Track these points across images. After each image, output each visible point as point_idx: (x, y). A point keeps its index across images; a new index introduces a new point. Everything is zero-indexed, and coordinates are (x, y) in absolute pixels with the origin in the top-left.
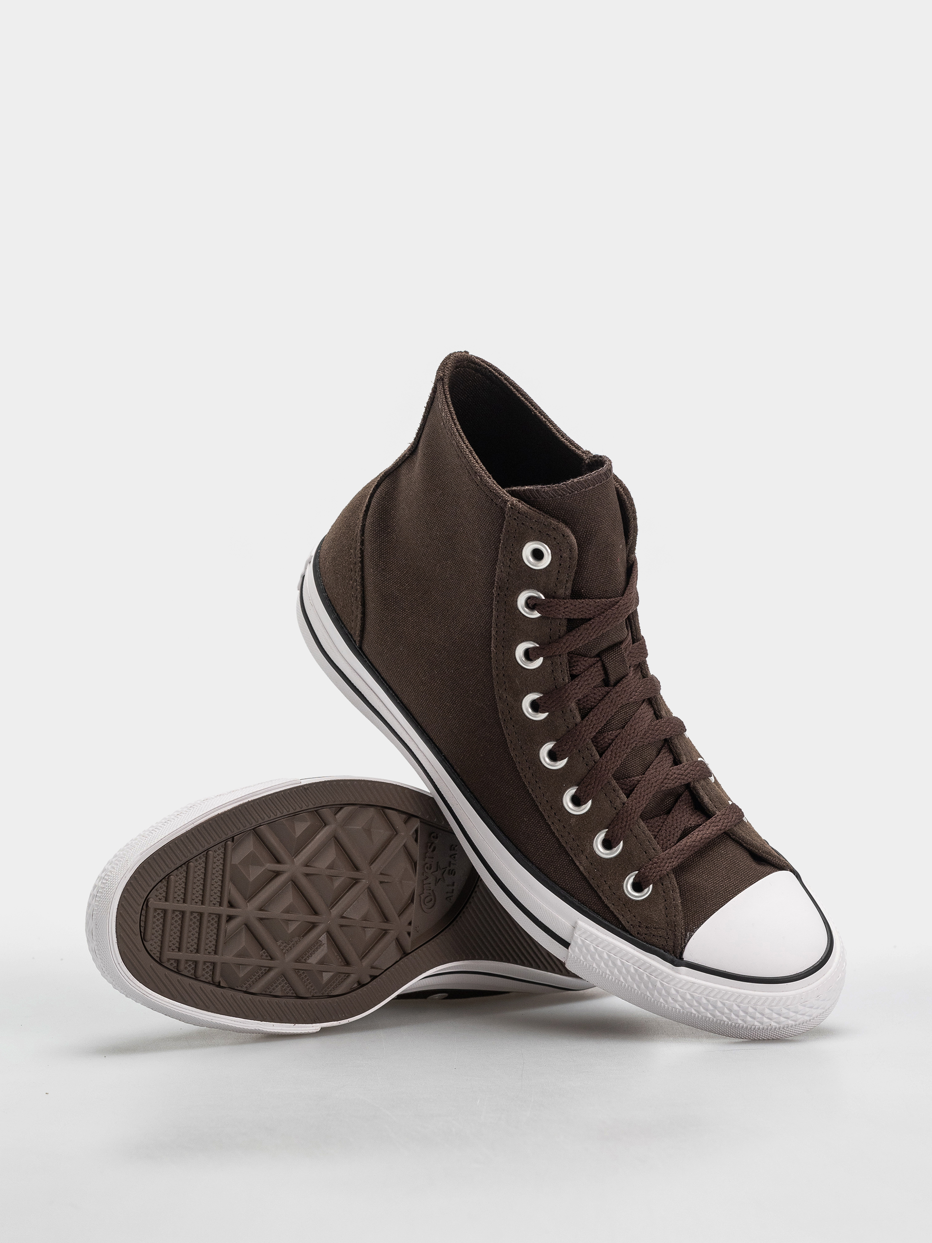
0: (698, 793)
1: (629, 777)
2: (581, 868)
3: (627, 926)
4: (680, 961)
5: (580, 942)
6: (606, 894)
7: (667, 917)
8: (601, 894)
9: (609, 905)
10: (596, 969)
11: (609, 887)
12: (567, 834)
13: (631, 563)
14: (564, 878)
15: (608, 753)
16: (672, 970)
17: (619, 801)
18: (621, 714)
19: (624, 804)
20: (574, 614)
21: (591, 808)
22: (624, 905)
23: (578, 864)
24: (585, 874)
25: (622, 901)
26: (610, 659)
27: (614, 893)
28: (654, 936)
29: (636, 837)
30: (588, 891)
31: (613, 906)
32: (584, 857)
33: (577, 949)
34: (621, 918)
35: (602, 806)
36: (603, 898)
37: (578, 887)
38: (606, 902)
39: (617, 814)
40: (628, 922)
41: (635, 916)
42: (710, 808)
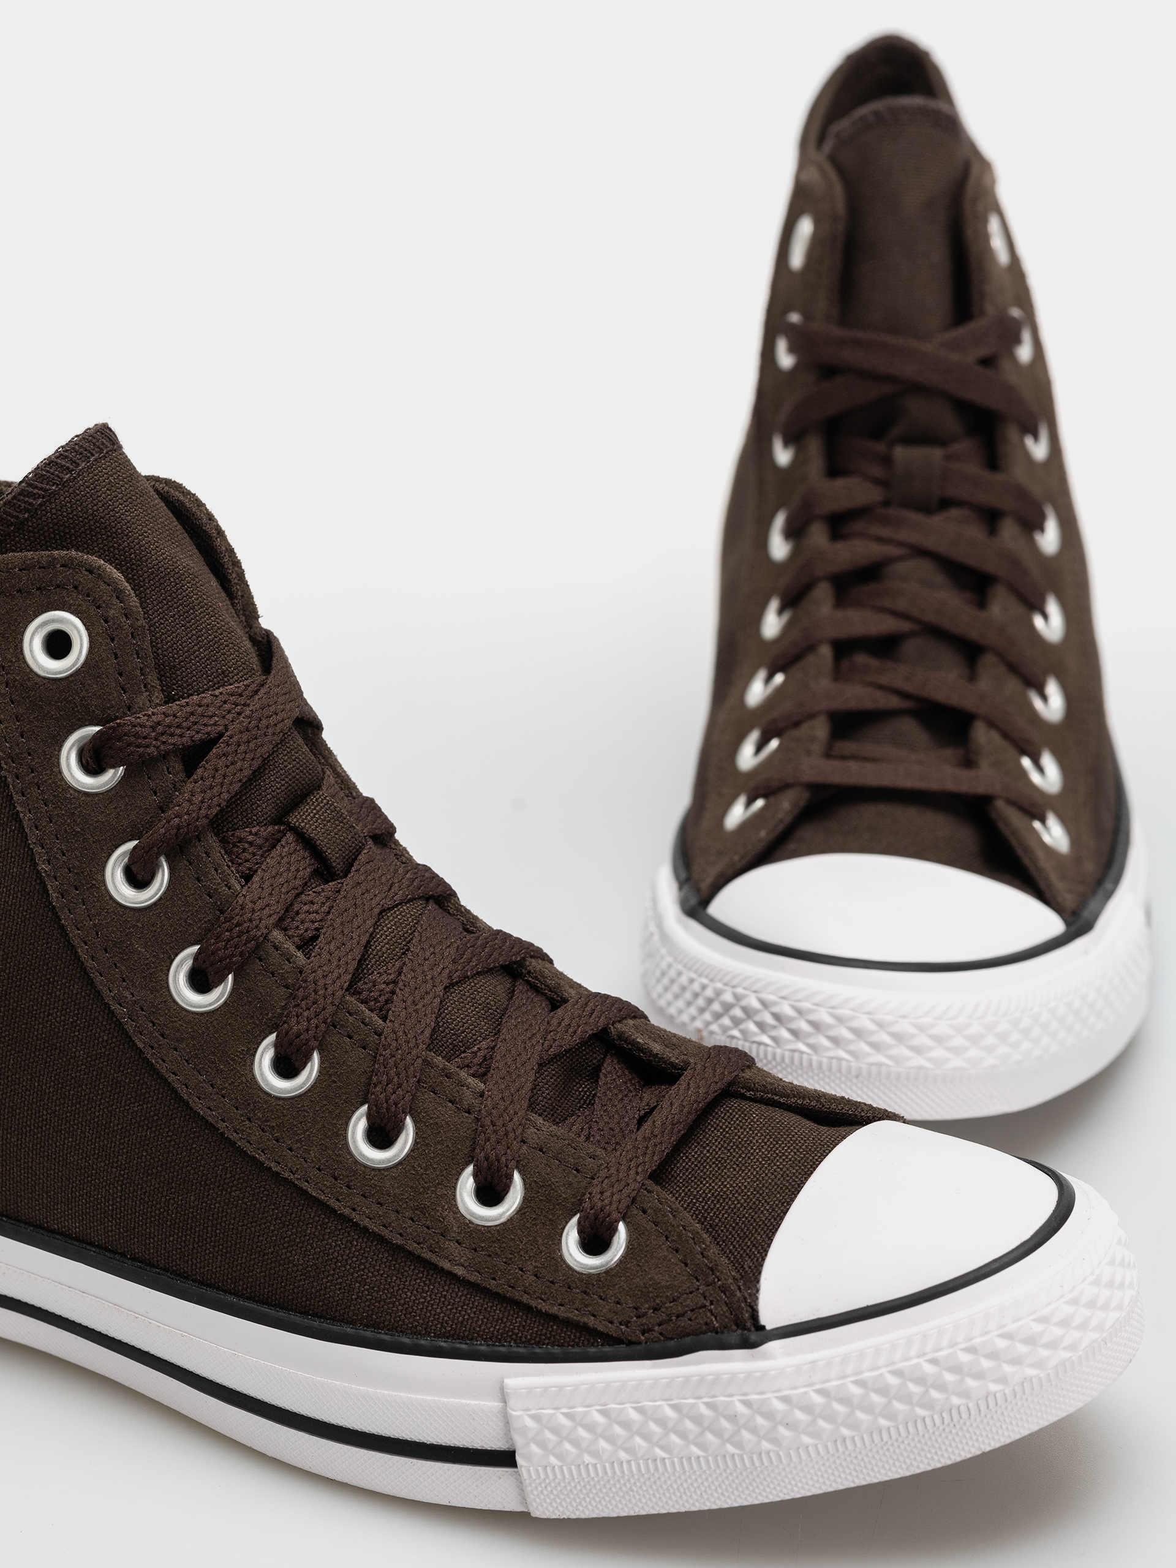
0: (634, 1043)
1: (469, 1048)
2: (459, 1271)
3: (612, 1330)
4: (761, 1333)
5: (529, 1423)
6: (535, 1292)
7: (686, 1265)
8: (525, 1299)
9: (555, 1310)
10: (595, 1465)
11: (536, 1276)
12: (393, 1215)
13: (265, 641)
14: (433, 1312)
15: (397, 1006)
16: (753, 1358)
17: (468, 1093)
18: (388, 928)
19: (482, 1095)
20: (181, 736)
21: (417, 1134)
22: (585, 1292)
23: (447, 1266)
24: (472, 1279)
25: (577, 1287)
26: (309, 818)
27: (552, 1282)
28: (678, 1316)
29: (541, 1150)
30: (495, 1311)
31: (562, 1308)
32: (453, 1245)
33: (534, 1448)
34: (591, 1321)
35: (438, 1117)
36: (533, 1303)
37: (472, 1315)
38: (544, 1307)
39: (477, 1120)
40: (611, 1323)
41: (618, 1303)
42: (673, 1059)
